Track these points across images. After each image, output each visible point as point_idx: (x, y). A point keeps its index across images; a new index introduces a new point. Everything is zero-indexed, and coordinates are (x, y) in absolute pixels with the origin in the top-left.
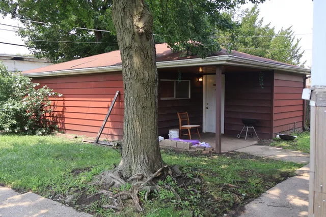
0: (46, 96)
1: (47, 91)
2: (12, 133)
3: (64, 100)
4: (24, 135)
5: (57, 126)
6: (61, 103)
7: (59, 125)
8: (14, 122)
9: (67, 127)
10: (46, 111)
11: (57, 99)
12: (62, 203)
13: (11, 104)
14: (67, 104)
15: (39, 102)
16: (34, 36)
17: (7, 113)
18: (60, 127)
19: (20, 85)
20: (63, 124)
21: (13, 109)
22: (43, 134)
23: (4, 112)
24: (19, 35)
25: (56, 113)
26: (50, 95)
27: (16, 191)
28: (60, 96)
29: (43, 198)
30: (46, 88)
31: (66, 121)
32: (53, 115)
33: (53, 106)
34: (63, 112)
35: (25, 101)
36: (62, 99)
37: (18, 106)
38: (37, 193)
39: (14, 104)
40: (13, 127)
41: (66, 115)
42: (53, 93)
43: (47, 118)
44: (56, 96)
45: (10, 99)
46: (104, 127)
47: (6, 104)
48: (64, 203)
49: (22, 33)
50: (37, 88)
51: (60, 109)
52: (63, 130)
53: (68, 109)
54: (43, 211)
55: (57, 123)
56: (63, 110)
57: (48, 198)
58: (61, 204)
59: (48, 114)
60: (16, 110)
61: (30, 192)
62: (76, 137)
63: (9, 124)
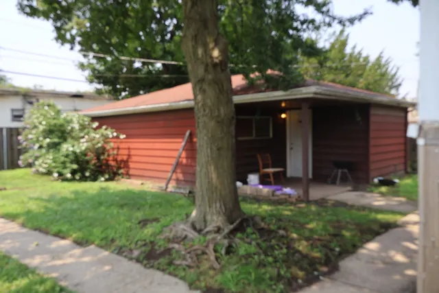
2: (73, 179)
9: (131, 172)
18: (124, 172)
20: (128, 168)
22: (107, 180)
26: (111, 136)
28: (122, 137)
30: (106, 129)
38: (101, 247)
40: (74, 172)
41: (132, 158)
42: (115, 135)
43: (110, 162)
44: (117, 137)
48: (131, 259)
49: (82, 67)
51: (125, 152)
52: (127, 176)
54: (106, 268)
57: (113, 252)
58: (127, 260)
59: (111, 158)
60: (76, 153)
61: (92, 246)
62: (142, 184)
63: (69, 169)
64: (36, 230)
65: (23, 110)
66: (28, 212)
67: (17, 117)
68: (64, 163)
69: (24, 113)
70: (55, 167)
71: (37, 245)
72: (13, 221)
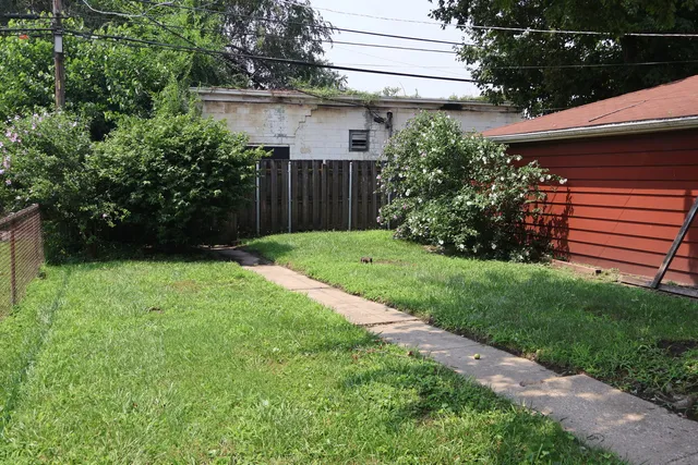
0: (533, 181)
1: (538, 172)
3: (569, 192)
4: (490, 259)
5: (551, 244)
6: (561, 198)
7: (554, 244)
8: (474, 233)
9: (573, 248)
10: (528, 213)
11: (555, 188)
12: (668, 408)
13: (467, 197)
14: (576, 199)
15: (522, 195)
16: (494, 59)
17: (459, 213)
18: (556, 246)
19: (484, 159)
20: (564, 241)
21: (473, 206)
22: (525, 261)
23: (453, 211)
24: (463, 60)
25: (550, 218)
26: (542, 180)
27: (550, 369)
28: (562, 182)
29: (617, 391)
30: (534, 166)
31: (572, 235)
32: (542, 221)
33: (545, 203)
34: (565, 216)
35: (495, 191)
36: (565, 189)
37: (481, 202)
38: (599, 379)
39: (472, 198)
40: (470, 241)
41: (571, 223)
42: (549, 177)
43: (528, 227)
44: (554, 182)
45: (466, 188)
46: (674, 255)
47: (459, 197)
48: (673, 410)
49: (468, 55)
50: (517, 165)
51: (559, 210)
52: (564, 254)
53: (577, 211)
54: (632, 417)
55: (549, 238)
56: (566, 212)
57: (628, 391)
58: (665, 410)
59: (529, 220)
60: (479, 209)
61: (583, 375)
62: (598, 272)
63: (463, 236)
64: (459, 333)
65: (368, 131)
66: (433, 302)
67: (359, 143)
68: (455, 223)
69: (368, 137)
70: (441, 230)
71: (477, 358)
72: (412, 314)
